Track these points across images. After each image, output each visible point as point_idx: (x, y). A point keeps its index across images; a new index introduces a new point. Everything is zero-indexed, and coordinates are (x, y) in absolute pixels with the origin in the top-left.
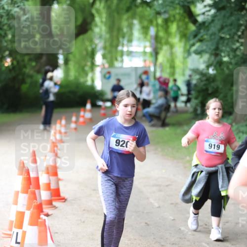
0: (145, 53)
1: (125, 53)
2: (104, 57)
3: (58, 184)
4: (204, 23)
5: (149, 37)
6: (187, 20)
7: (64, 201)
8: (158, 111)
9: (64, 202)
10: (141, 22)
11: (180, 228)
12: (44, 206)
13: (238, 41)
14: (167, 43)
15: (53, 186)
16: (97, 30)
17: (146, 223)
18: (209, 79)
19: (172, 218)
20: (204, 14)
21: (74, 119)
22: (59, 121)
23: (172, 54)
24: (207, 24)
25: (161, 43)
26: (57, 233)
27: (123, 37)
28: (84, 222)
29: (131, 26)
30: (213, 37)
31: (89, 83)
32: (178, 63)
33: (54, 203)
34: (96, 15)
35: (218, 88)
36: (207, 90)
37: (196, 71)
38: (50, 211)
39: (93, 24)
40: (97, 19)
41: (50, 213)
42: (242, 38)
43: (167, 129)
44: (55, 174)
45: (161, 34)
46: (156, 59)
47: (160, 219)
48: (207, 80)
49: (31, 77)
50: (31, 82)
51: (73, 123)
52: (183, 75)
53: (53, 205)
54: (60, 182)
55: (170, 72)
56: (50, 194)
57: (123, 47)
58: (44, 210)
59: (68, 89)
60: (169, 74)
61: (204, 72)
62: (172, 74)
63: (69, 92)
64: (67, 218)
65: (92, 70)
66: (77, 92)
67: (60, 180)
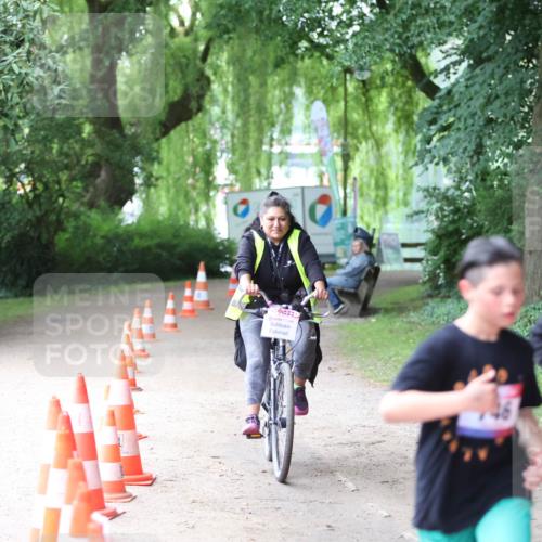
1: (275, 159)
2: (231, 168)
3: (137, 446)
6: (409, 83)
7: (149, 482)
9: (150, 485)
10: (310, 92)
11: (404, 533)
12: (106, 496)
14: (370, 135)
15: (125, 452)
16: (216, 111)
17: (329, 526)
18: (462, 210)
19: (386, 514)
20: (447, 69)
21: (170, 304)
23: (379, 158)
25: (355, 136)
28: (193, 527)
29: (288, 98)
31: (202, 224)
32: (391, 174)
33: (129, 489)
34: (213, 78)
36: (457, 232)
37: (431, 193)
38: (119, 507)
39: (207, 98)
40: (215, 86)
41: (119, 511)
43: (373, 320)
44: (130, 425)
45: (356, 116)
46: (346, 169)
47: (358, 516)
48: (457, 211)
49: (76, 216)
50: (77, 228)
51: (168, 313)
52: (406, 204)
53: (125, 492)
54: (141, 443)
55: (377, 196)
56: (119, 469)
57: (271, 146)
58: (106, 504)
59: (156, 241)
60: (375, 202)
61: (450, 193)
62: (382, 202)
63: (160, 246)
64: (156, 520)
65: (208, 198)
66: (175, 246)
67: (141, 437)
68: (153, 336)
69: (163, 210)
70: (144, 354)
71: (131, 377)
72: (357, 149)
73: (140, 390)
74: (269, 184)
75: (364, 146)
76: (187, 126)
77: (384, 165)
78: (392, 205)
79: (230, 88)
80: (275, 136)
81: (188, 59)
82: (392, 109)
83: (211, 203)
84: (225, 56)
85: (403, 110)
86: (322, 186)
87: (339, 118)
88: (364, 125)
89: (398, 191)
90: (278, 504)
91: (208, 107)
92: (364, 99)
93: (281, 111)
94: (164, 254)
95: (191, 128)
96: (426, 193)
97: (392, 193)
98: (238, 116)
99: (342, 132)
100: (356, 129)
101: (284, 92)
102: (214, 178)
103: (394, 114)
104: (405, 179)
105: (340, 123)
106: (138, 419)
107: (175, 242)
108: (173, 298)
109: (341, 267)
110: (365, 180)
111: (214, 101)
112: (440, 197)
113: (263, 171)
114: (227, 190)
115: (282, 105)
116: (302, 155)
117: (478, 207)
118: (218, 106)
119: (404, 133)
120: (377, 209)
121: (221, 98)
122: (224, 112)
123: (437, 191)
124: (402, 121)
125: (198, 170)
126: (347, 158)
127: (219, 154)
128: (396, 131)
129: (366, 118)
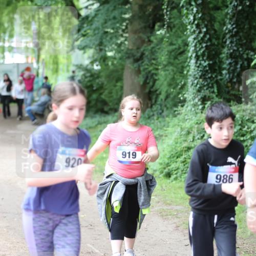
0: (27, 48)
1: (6, 49)
4: (87, 17)
8: (41, 109)
13: (122, 36)
18: (94, 76)
20: (87, 7)
24: (90, 19)
27: (5, 33)
29: (11, 21)
30: (96, 32)
32: (61, 57)
35: (103, 84)
36: (91, 86)
37: (80, 67)
42: (127, 33)
46: (39, 56)
48: (92, 76)
52: (68, 71)
55: (54, 68)
57: (4, 43)
60: (52, 70)
61: (88, 68)
74: (4, 61)
80: (7, 38)
86: (27, 63)
89: (64, 65)
90: (5, 215)
96: (76, 67)
97: (61, 66)
101: (10, 18)
104: (68, 59)
109: (36, 101)
110: (48, 60)
112: (84, 69)
117: (102, 74)
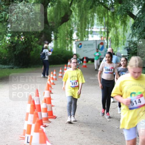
0: (101, 32)
1: (89, 32)
2: (77, 35)
3: (51, 108)
5: (103, 23)
9: (55, 119)
10: (98, 15)
11: (122, 133)
12: (43, 121)
14: (114, 26)
15: (49, 110)
16: (73, 19)
17: (102, 130)
21: (61, 71)
22: (52, 72)
23: (117, 32)
25: (110, 26)
26: (51, 136)
27: (89, 23)
28: (66, 130)
29: (93, 17)
31: (69, 50)
32: (120, 37)
33: (49, 120)
34: (73, 11)
39: (71, 16)
40: (73, 13)
41: (47, 125)
44: (50, 103)
45: (111, 21)
46: (108, 35)
47: (110, 128)
49: (36, 47)
50: (36, 50)
51: (60, 73)
52: (124, 45)
53: (48, 120)
54: (53, 107)
55: (116, 43)
56: (47, 114)
57: (88, 29)
58: (44, 124)
59: (57, 54)
60: (115, 44)
61: (136, 42)
62: (117, 44)
63: (58, 55)
64: (57, 128)
65: (71, 43)
66: (62, 55)
67: (53, 106)
68: (56, 79)
69: (59, 46)
70: (54, 84)
71: (50, 90)
72: (111, 30)
73: (52, 93)
74: (88, 39)
75: (113, 29)
76: (66, 23)
77: (118, 34)
78: (120, 45)
79: (77, 14)
80: (90, 26)
81: (66, 6)
82: (120, 20)
83: (72, 44)
84: (76, 5)
85: (123, 20)
87: (106, 22)
88: (113, 23)
89: (121, 41)
90: (89, 124)
91: (71, 18)
92: (113, 17)
93: (91, 20)
94: (59, 57)
95: (67, 24)
96: (129, 42)
97: (120, 42)
98: (79, 21)
99: (107, 25)
100: (110, 25)
101: (92, 15)
102: (73, 37)
103: (121, 21)
104: (123, 38)
105: (106, 23)
106: (52, 101)
107: (62, 54)
108: (61, 69)
110: (113, 38)
111: (73, 17)
112: (133, 43)
113: (86, 36)
114: (76, 41)
115: (91, 18)
116: (96, 32)
118: (74, 18)
119: (123, 26)
120: (115, 46)
121: (75, 16)
122: (75, 20)
123: (132, 42)
124: (123, 23)
125: (68, 35)
126: (108, 32)
127: (74, 31)
128: (121, 25)
129: (113, 22)
